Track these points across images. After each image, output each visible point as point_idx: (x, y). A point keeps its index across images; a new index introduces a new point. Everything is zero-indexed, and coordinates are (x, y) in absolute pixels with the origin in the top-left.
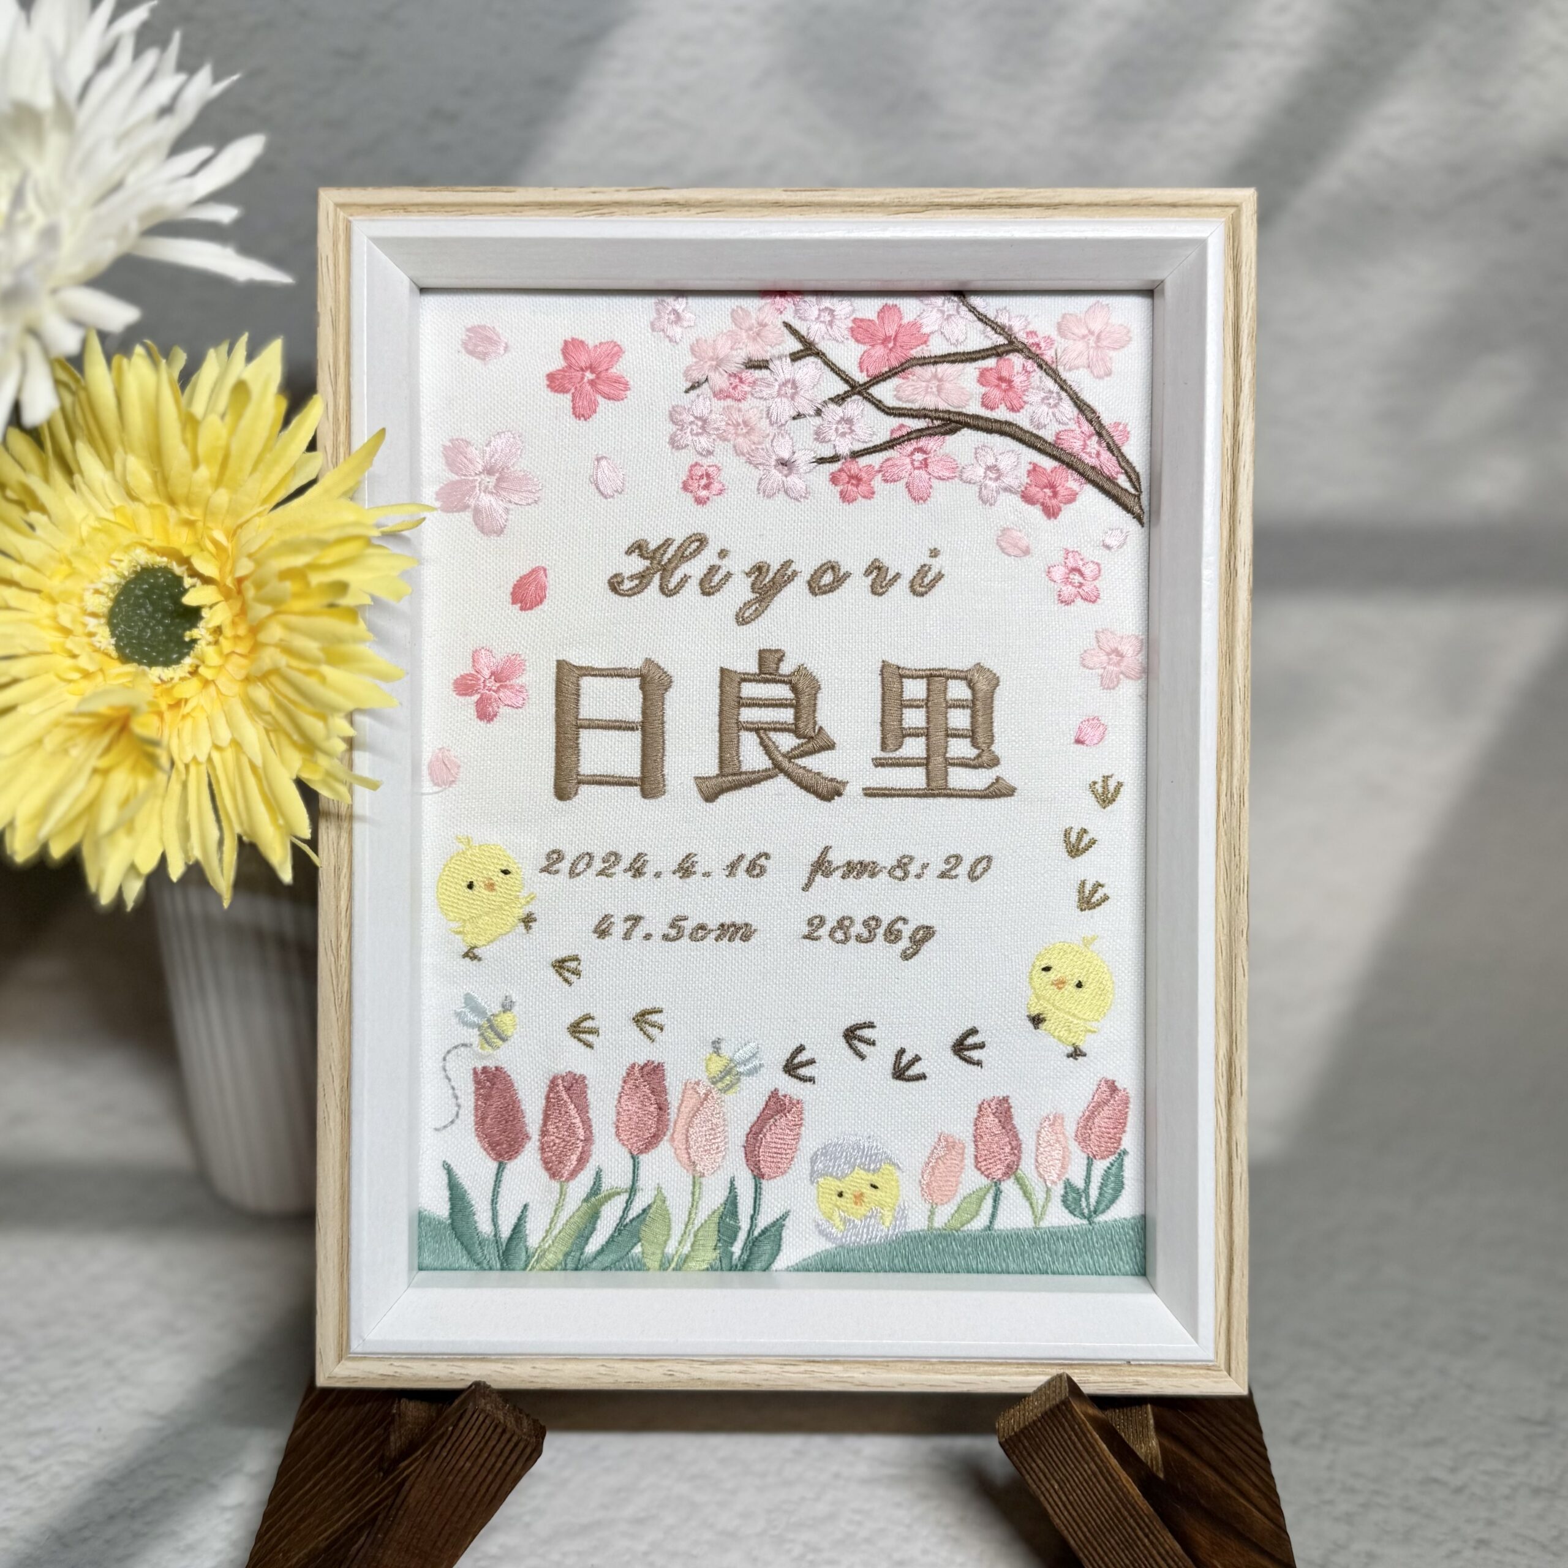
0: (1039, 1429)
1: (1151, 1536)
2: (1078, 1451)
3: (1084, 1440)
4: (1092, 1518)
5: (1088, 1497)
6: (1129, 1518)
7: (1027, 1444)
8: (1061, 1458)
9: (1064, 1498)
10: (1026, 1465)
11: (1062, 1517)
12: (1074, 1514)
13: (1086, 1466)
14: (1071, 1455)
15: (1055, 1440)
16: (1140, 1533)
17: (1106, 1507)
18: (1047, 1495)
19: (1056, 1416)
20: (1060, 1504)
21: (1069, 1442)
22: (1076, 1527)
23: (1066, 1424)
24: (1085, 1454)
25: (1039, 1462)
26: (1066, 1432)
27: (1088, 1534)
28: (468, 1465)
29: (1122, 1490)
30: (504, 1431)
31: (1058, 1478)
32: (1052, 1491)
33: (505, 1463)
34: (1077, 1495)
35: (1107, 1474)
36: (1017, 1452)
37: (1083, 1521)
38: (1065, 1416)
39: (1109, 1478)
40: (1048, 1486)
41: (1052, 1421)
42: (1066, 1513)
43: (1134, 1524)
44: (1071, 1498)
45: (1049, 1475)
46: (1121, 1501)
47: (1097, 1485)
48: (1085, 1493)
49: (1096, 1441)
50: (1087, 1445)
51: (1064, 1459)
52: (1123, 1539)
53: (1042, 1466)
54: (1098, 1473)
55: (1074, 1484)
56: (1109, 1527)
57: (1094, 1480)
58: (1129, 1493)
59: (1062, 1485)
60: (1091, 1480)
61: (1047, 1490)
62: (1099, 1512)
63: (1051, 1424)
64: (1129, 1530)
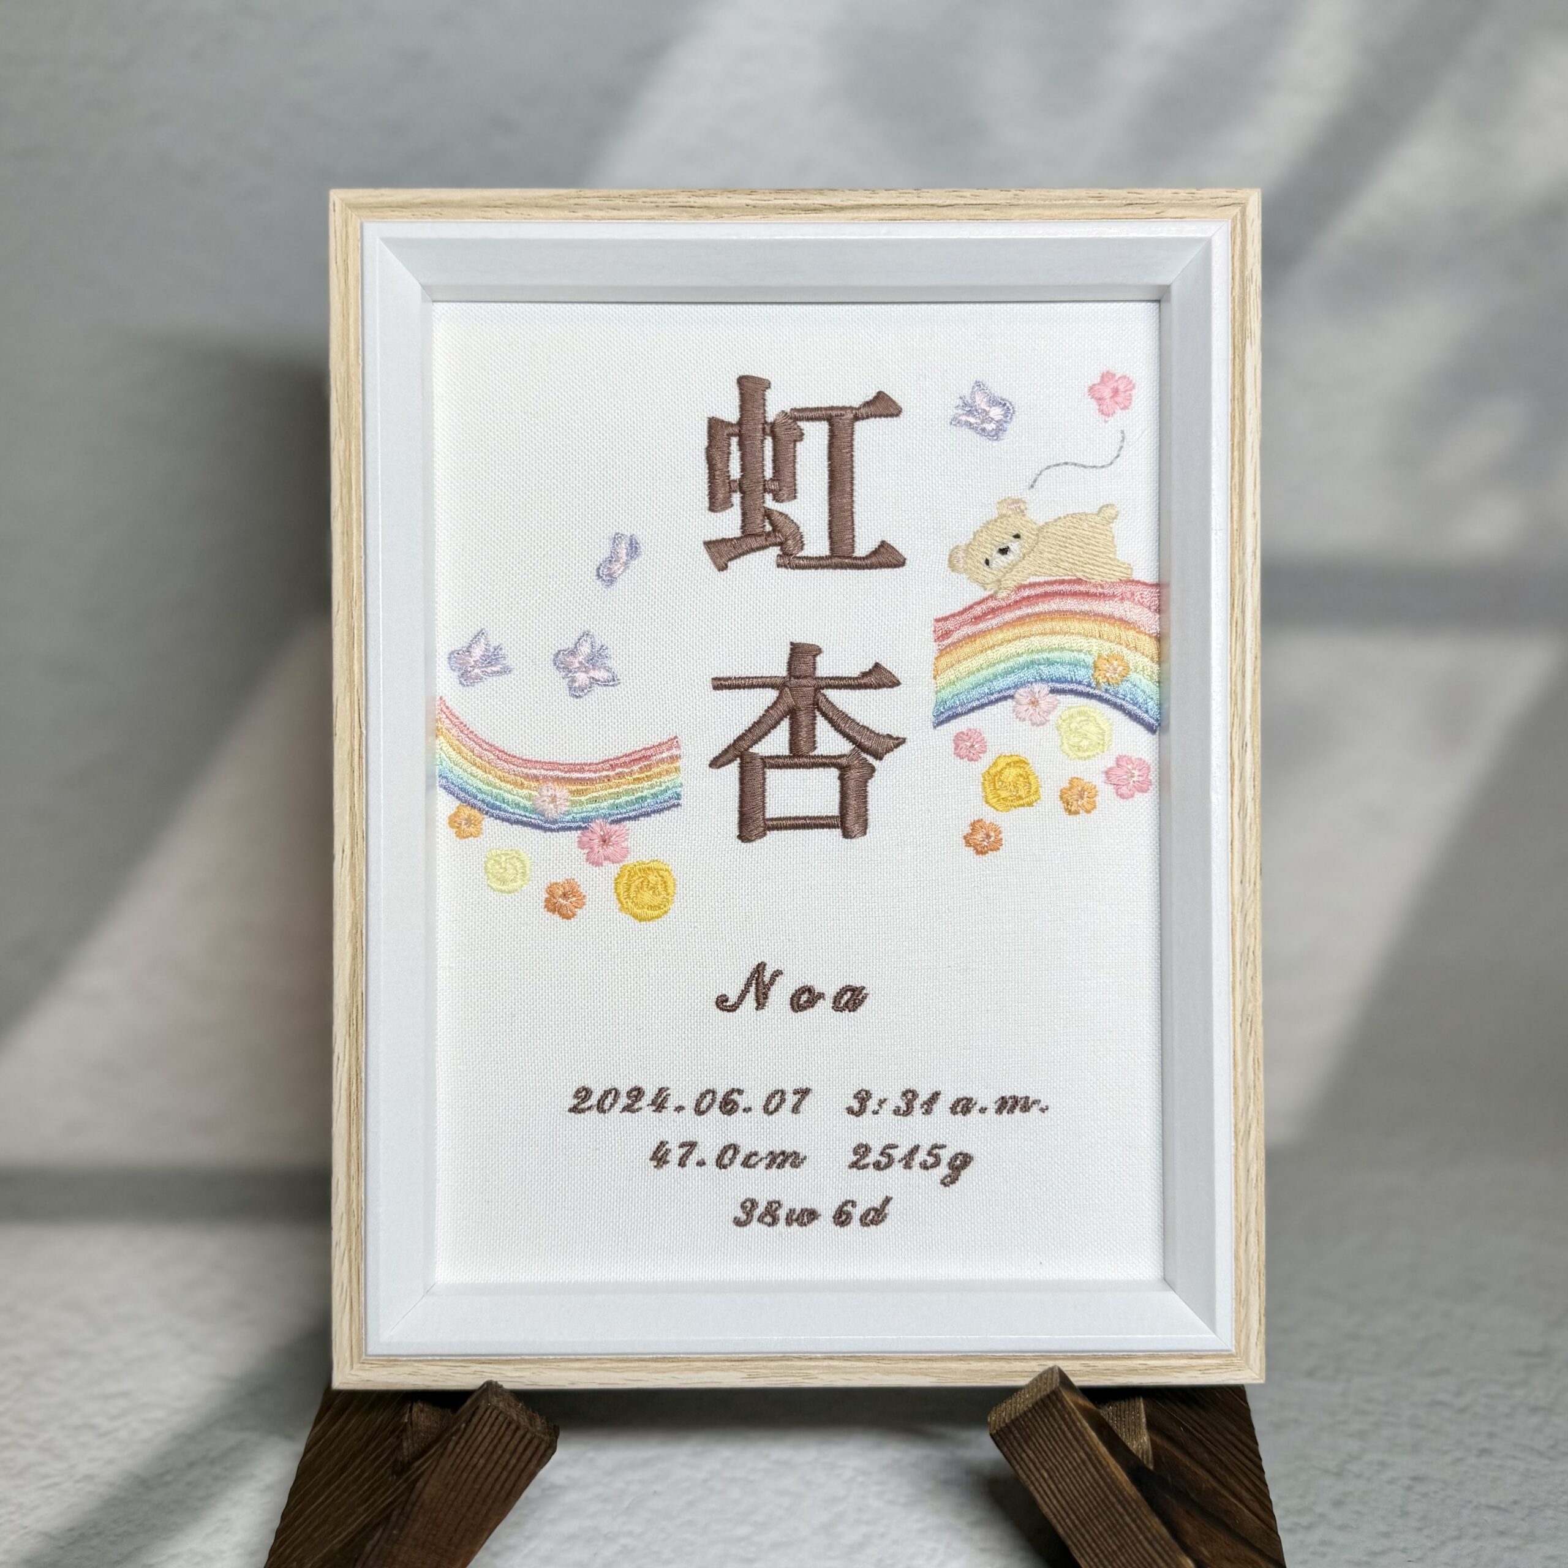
2: (1069, 1441)
5: (1077, 1485)
8: (1051, 1447)
9: (1053, 1486)
10: (1016, 1455)
11: (1051, 1506)
12: (1063, 1502)
13: (1075, 1455)
14: (1061, 1444)
15: (1045, 1429)
20: (1049, 1492)
21: (1059, 1431)
25: (1030, 1452)
26: (1057, 1423)
31: (1047, 1467)
32: (1041, 1480)
34: (1066, 1483)
36: (1008, 1443)
41: (1043, 1412)
42: (1055, 1502)
44: (1060, 1486)
47: (1086, 1472)
48: (1074, 1481)
49: (1085, 1429)
50: (1077, 1434)
53: (1032, 1456)
57: (1083, 1468)
59: (1052, 1474)
60: (1080, 1468)
61: (1037, 1479)
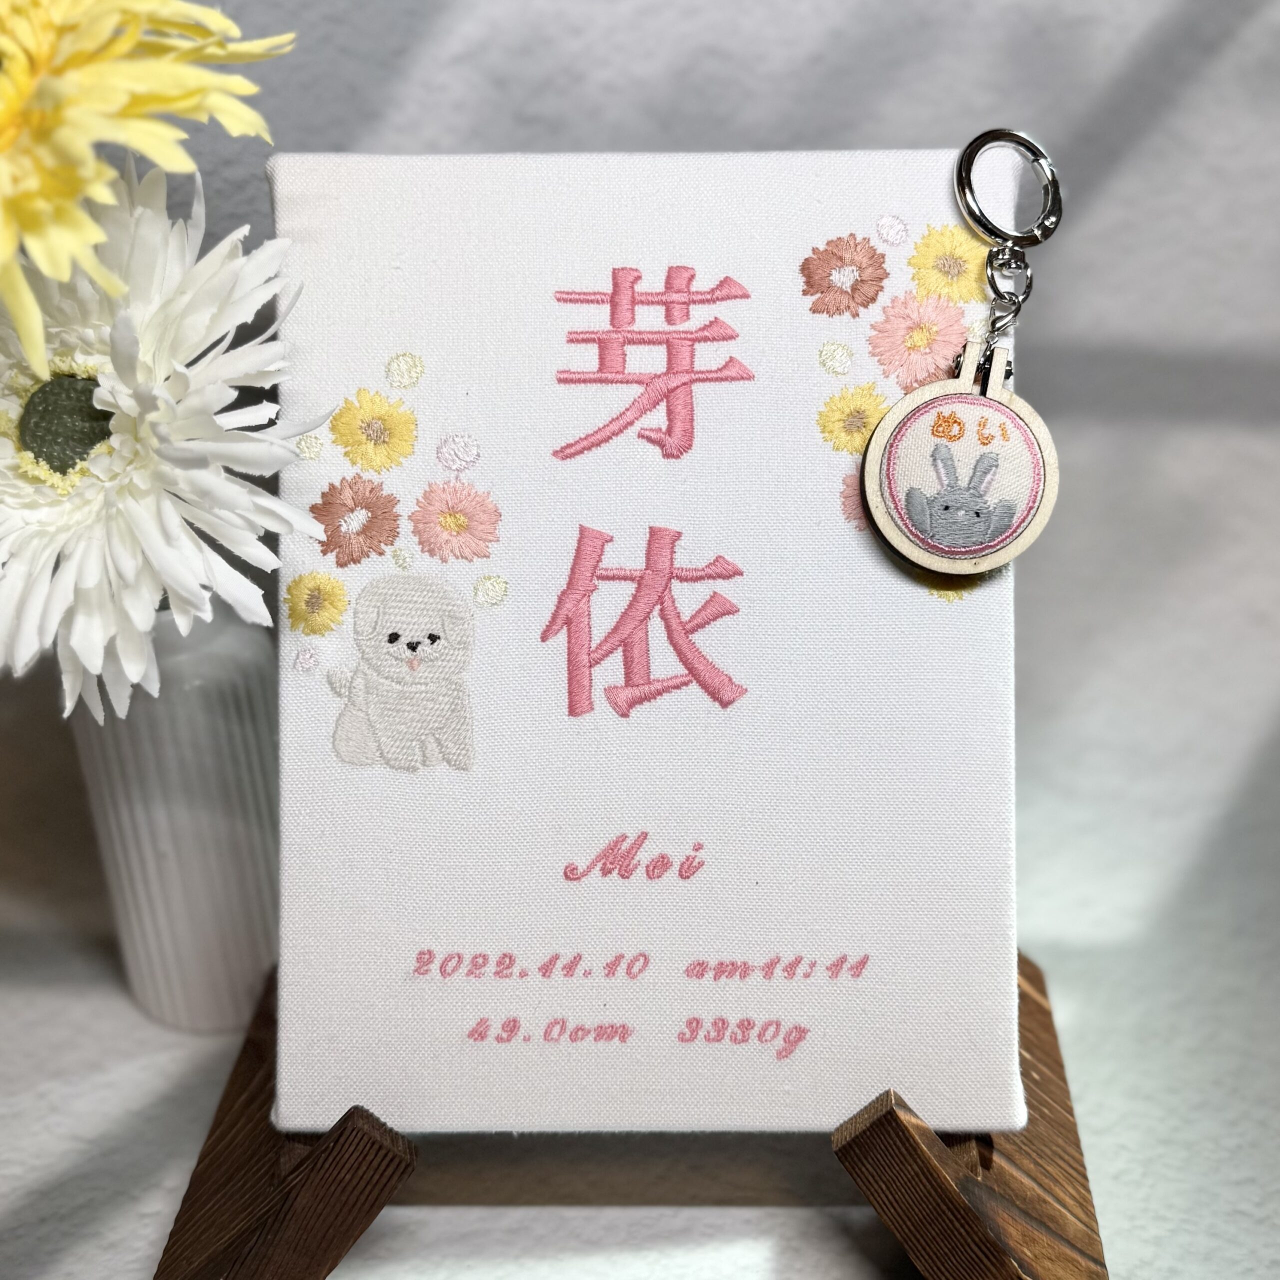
0: (868, 1138)
1: (967, 1227)
3: (907, 1145)
4: (915, 1213)
6: (947, 1211)
7: (857, 1151)
16: (957, 1225)
17: (928, 1203)
18: (876, 1195)
19: (883, 1125)
22: (901, 1222)
23: (892, 1132)
24: (908, 1157)
27: (912, 1228)
28: (348, 1177)
29: (941, 1188)
30: (380, 1148)
33: (382, 1175)
35: (928, 1174)
37: (908, 1217)
38: (890, 1124)
39: (929, 1177)
40: (876, 1187)
43: (952, 1217)
45: (877, 1178)
46: (940, 1196)
51: (890, 1162)
52: (943, 1231)
54: (920, 1173)
55: (898, 1184)
56: (930, 1221)
58: (947, 1189)
62: (920, 1208)
63: (879, 1132)
64: (947, 1221)
